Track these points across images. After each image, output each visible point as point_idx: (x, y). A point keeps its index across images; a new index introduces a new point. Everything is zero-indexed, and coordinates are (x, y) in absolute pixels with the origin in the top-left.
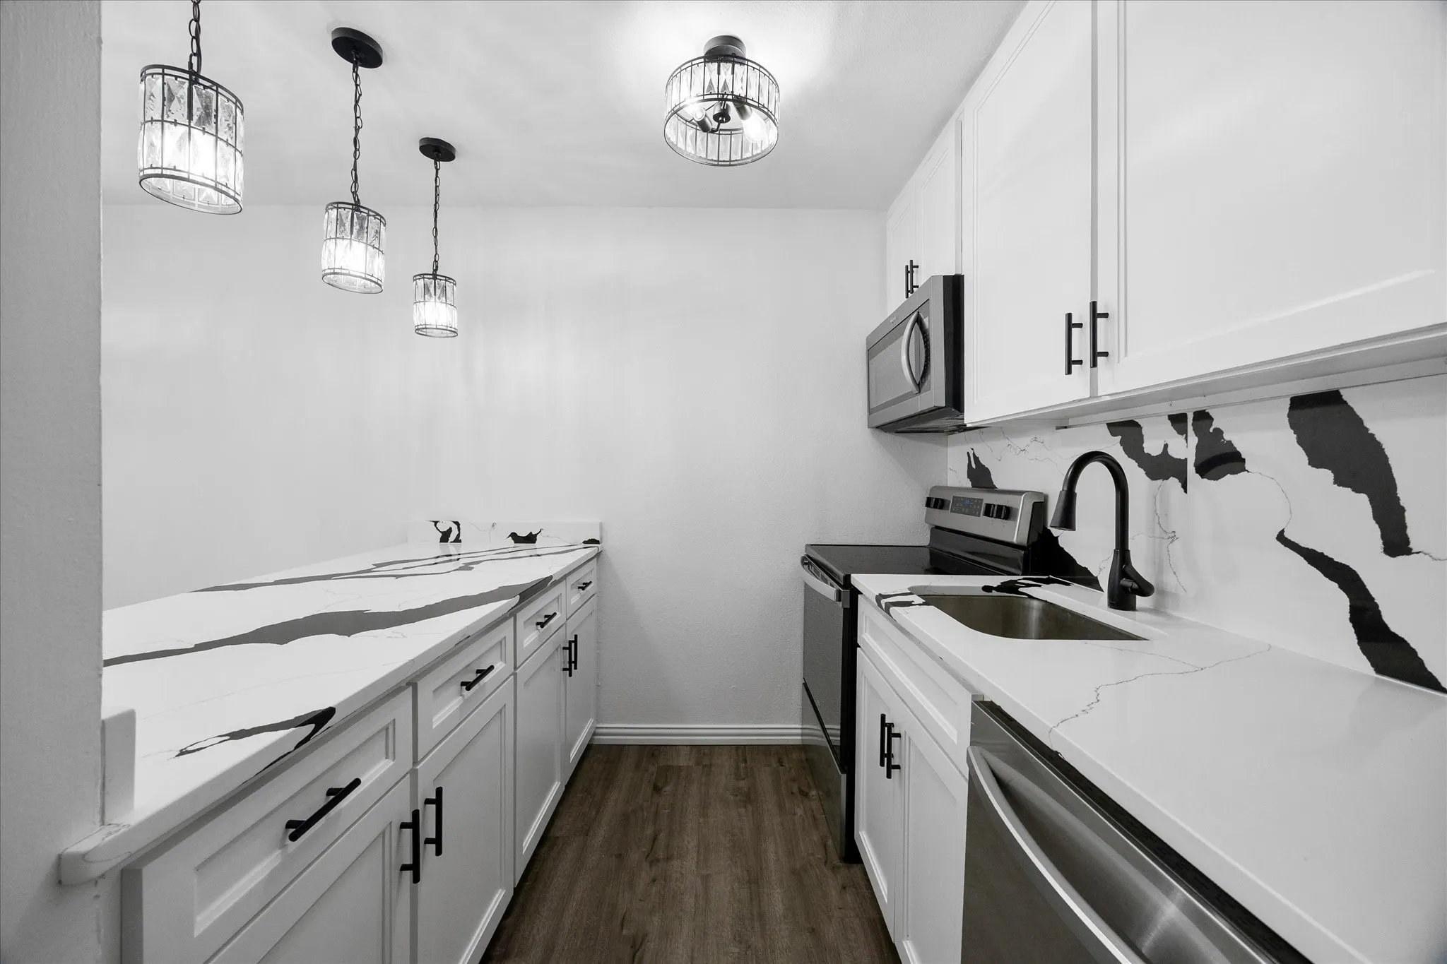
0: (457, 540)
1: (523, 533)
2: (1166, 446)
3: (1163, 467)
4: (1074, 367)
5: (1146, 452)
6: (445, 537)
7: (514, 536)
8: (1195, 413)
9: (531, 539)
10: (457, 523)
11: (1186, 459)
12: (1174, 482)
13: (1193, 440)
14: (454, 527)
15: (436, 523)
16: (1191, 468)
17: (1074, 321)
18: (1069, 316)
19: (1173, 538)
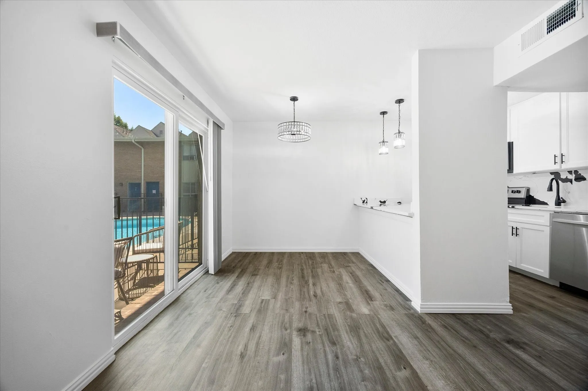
0: (367, 202)
1: (382, 201)
2: (567, 177)
3: (566, 180)
4: (556, 163)
5: (561, 178)
6: (364, 202)
7: (380, 201)
8: (575, 171)
9: (385, 202)
10: (366, 198)
11: (572, 179)
12: (569, 183)
13: (574, 175)
14: (366, 199)
15: (361, 198)
16: (573, 180)
17: (556, 156)
18: (555, 155)
19: (569, 192)
